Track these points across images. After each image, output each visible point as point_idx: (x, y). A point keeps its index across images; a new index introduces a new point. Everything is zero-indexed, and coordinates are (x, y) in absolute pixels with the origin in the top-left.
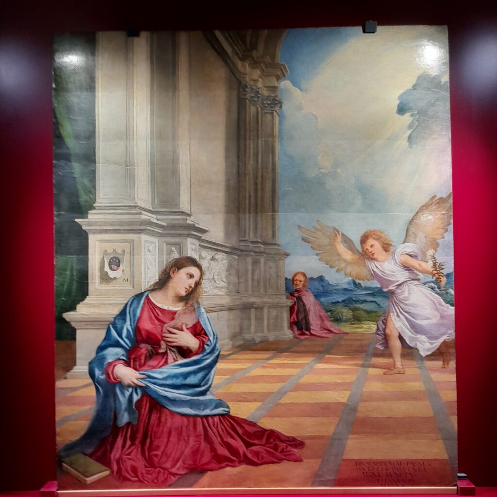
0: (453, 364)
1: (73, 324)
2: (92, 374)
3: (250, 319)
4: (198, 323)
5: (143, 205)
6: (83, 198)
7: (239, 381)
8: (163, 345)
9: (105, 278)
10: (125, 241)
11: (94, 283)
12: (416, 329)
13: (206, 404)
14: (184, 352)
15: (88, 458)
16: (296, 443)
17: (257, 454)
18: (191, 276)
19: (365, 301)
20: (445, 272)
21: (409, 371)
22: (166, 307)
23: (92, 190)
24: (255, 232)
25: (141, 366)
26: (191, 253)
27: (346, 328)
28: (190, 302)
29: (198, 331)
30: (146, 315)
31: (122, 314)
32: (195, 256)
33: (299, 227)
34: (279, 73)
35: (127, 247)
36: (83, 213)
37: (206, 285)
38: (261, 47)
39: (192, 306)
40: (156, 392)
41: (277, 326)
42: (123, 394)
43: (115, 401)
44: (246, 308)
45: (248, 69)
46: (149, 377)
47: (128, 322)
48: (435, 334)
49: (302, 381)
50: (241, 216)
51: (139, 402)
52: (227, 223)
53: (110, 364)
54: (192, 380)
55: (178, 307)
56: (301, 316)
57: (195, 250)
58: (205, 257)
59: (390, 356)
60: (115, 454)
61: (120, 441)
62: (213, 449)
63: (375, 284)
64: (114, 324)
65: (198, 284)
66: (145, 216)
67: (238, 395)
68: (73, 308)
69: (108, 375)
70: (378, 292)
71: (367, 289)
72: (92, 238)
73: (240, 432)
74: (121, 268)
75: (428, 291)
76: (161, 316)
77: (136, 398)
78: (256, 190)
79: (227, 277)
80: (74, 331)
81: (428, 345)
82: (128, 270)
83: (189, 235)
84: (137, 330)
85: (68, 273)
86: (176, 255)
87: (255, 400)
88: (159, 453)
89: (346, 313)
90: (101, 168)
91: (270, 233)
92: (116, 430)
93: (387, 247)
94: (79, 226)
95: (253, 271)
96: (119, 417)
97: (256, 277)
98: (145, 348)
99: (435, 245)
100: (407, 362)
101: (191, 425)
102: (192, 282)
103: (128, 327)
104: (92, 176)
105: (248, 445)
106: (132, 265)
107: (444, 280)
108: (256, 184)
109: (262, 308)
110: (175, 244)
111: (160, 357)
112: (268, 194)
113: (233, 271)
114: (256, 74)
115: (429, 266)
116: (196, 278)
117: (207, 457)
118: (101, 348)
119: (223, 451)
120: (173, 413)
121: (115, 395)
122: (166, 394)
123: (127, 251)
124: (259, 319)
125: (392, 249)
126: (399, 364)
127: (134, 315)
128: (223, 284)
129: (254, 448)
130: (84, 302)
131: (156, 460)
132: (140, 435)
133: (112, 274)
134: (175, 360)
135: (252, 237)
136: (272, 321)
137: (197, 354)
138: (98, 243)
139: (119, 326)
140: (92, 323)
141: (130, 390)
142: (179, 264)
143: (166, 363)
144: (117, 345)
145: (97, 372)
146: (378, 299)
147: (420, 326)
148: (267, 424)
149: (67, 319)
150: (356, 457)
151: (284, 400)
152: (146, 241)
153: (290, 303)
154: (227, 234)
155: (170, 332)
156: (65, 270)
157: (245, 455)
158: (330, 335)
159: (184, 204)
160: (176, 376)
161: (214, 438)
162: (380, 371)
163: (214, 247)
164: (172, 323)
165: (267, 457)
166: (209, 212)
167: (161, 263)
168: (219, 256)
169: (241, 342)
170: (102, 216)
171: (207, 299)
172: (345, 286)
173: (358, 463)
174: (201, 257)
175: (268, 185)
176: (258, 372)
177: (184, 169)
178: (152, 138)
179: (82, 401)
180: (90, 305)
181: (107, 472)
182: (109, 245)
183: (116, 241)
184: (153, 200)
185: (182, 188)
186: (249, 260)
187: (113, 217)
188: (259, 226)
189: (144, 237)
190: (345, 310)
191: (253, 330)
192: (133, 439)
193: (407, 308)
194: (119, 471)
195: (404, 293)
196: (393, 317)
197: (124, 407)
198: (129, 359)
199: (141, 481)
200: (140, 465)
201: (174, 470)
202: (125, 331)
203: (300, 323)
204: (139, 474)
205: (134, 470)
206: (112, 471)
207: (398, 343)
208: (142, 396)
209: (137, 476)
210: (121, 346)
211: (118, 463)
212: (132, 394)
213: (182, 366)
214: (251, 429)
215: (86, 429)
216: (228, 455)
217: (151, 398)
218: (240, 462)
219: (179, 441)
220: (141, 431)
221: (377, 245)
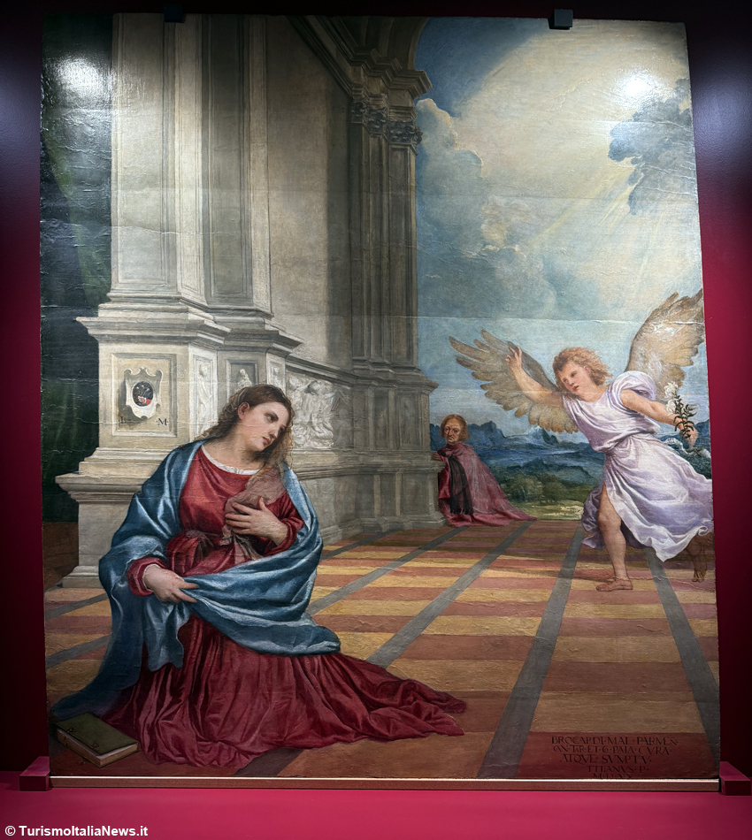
0: (710, 576)
1: (73, 495)
2: (105, 580)
3: (371, 492)
4: (286, 496)
5: (190, 296)
6: (90, 282)
7: (354, 596)
8: (227, 534)
9: (127, 418)
10: (161, 356)
11: (109, 427)
12: (649, 514)
13: (300, 635)
14: (262, 545)
15: (100, 722)
16: (452, 704)
17: (386, 721)
18: (274, 418)
19: (563, 467)
20: (696, 420)
21: (639, 586)
22: (231, 470)
23: (104, 269)
24: (379, 348)
25: (188, 568)
26: (272, 380)
27: (533, 511)
28: (272, 462)
29: (285, 510)
30: (196, 481)
31: (156, 480)
32: (280, 385)
33: (452, 340)
34: (415, 86)
35: (164, 366)
36: (91, 309)
38: (385, 42)
39: (275, 467)
40: (214, 612)
41: (417, 506)
42: (158, 615)
43: (144, 626)
44: (366, 473)
45: (363, 79)
46: (203, 586)
47: (167, 494)
48: (682, 523)
49: (461, 597)
50: (355, 319)
51: (187, 628)
52: (331, 332)
53: (136, 563)
54: (276, 593)
55: (251, 471)
56: (457, 490)
57: (279, 375)
58: (297, 387)
59: (607, 559)
60: (147, 717)
61: (153, 696)
62: (312, 713)
63: (580, 438)
64: (143, 496)
65: (284, 431)
66: (195, 316)
67: (354, 619)
68: (72, 467)
69: (132, 582)
70: (584, 452)
71: (566, 445)
72: (105, 351)
73: (358, 683)
74: (154, 401)
75: (669, 452)
76: (222, 484)
77: (179, 622)
78: (379, 277)
79: (333, 420)
80: (74, 506)
81: (669, 543)
82: (165, 406)
83: (268, 350)
84: (181, 505)
85: (64, 407)
86: (247, 382)
87: (382, 630)
88: (220, 716)
89: (532, 485)
90: (120, 234)
91: (404, 350)
92: (147, 676)
93: (598, 377)
94: (83, 329)
95: (376, 411)
96: (152, 654)
97: (381, 422)
98: (195, 537)
99: (678, 376)
100: (636, 571)
101: (275, 669)
102: (275, 428)
103: (166, 499)
104: (105, 246)
105: (371, 706)
106: (172, 397)
107: (694, 434)
108: (379, 267)
109: (392, 475)
110: (246, 364)
111: (220, 553)
112: (399, 284)
113: (342, 412)
114: (377, 86)
115: (669, 410)
116: (282, 421)
117: (302, 725)
118: (121, 536)
119: (328, 716)
120: (244, 650)
121: (145, 617)
122: (231, 615)
123: (165, 372)
124: (388, 493)
125: (607, 380)
126: (621, 573)
127: (178, 481)
128: (326, 433)
129: (381, 711)
130: (95, 456)
131: (215, 728)
132: (187, 686)
133: (138, 411)
134: (247, 559)
135: (373, 356)
136: (408, 497)
137: (283, 549)
138: (114, 358)
139: (151, 499)
140: (107, 493)
141: (170, 608)
142: (252, 398)
143: (231, 563)
144: (148, 531)
145: (114, 577)
146: (585, 464)
147: (657, 510)
148: (403, 670)
149: (63, 486)
150: (552, 730)
151: (430, 630)
152: (197, 358)
153: (437, 466)
154: (333, 349)
155: (239, 512)
156: (60, 403)
157: (366, 723)
158: (506, 522)
159: (261, 296)
160: (248, 586)
161: (314, 694)
162: (591, 585)
163: (312, 370)
164: (242, 496)
165: (404, 728)
166: (300, 311)
167: (221, 394)
168: (319, 386)
169: (357, 531)
170: (121, 314)
171: (300, 457)
172: (529, 440)
173: (557, 738)
174: (289, 387)
175: (400, 270)
176: (386, 581)
177: (259, 238)
178: (205, 186)
179: (89, 625)
180: (101, 464)
181: (134, 747)
182: (135, 361)
183: (145, 355)
184: (207, 289)
185: (256, 270)
186: (370, 393)
187: (141, 315)
188: (386, 337)
189: (193, 351)
190: (530, 481)
191: (377, 510)
192: (176, 693)
193: (633, 480)
194: (154, 745)
195: (628, 454)
196: (611, 493)
197: (159, 637)
198: (169, 555)
199: (190, 763)
200: (189, 735)
201: (246, 746)
202: (161, 507)
203: (455, 501)
204: (187, 751)
205: (179, 744)
206: (142, 746)
207: (619, 538)
208: (191, 620)
209: (183, 755)
210: (151, 532)
211: (151, 732)
212: (172, 615)
213: (258, 568)
214: (375, 679)
215: (97, 672)
216: (338, 721)
217: (206, 623)
218: (359, 735)
219: (254, 696)
220: (190, 678)
221: (582, 373)
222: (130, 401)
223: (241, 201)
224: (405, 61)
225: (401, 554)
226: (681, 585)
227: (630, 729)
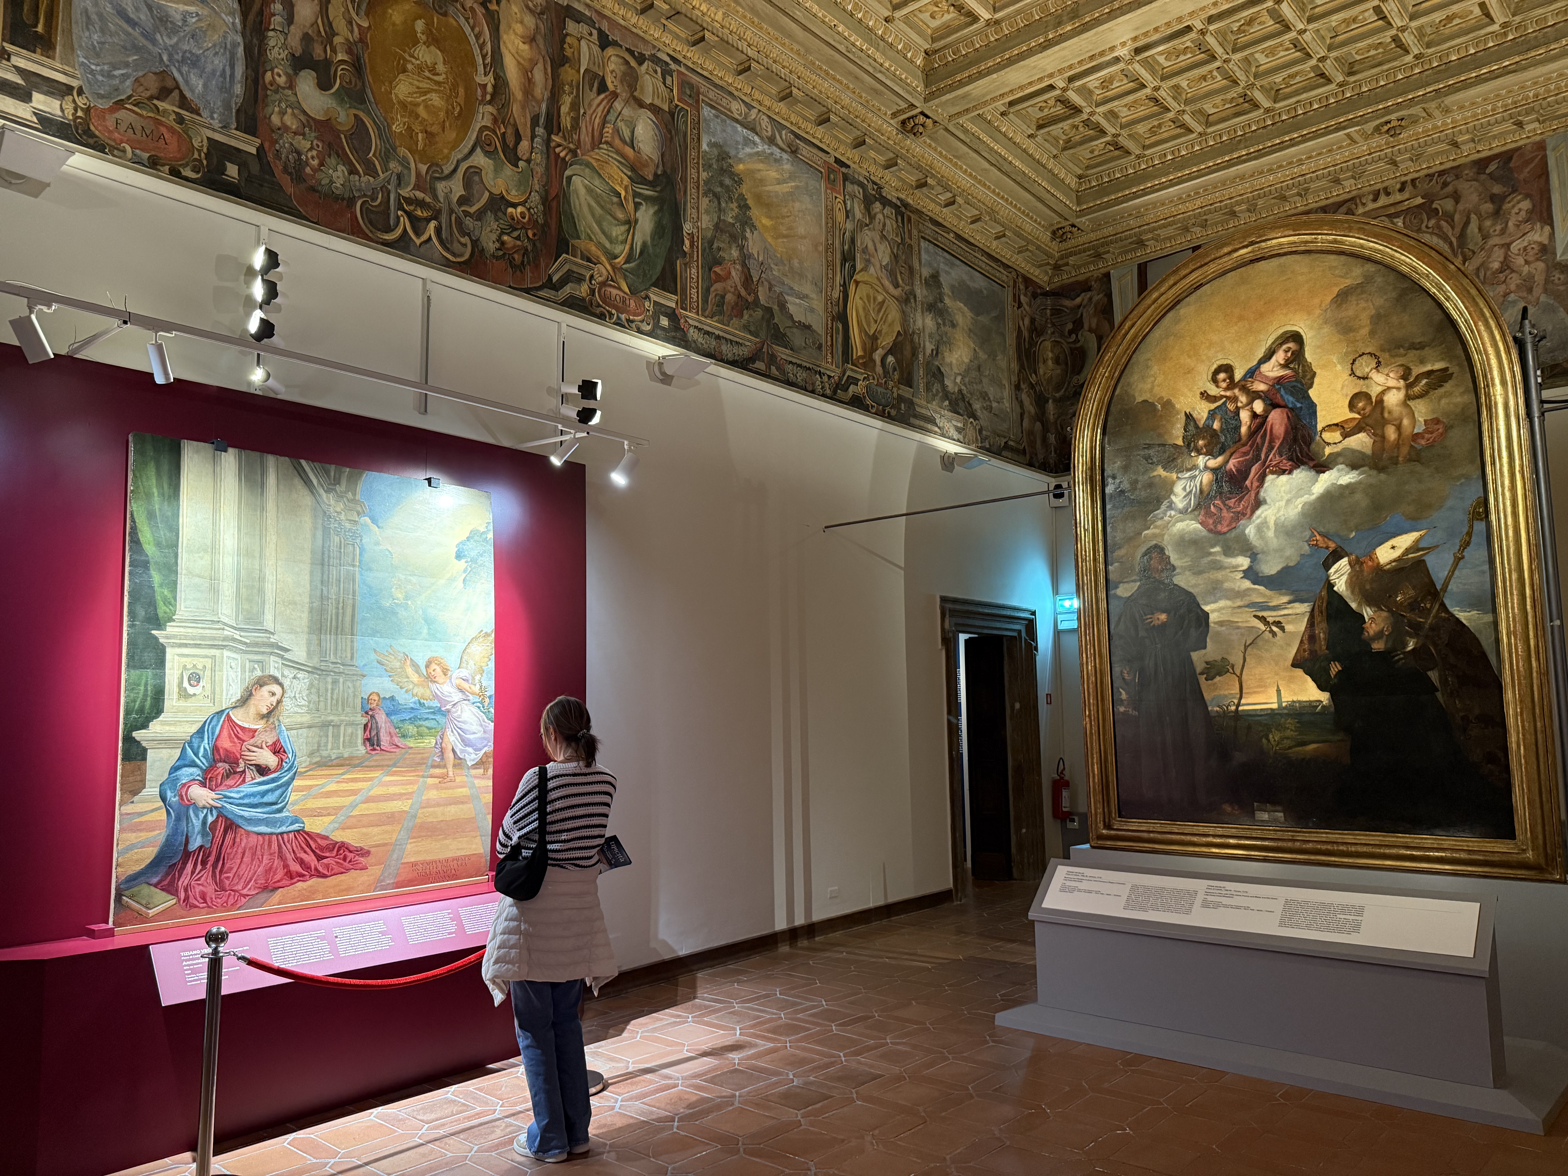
0: (490, 772)
1: (144, 744)
2: (163, 798)
3: (327, 736)
4: (278, 740)
5: (226, 620)
6: (162, 609)
7: (315, 797)
8: (242, 764)
9: (184, 694)
10: (206, 657)
11: (171, 701)
12: (466, 743)
13: (282, 822)
14: (262, 770)
15: (152, 888)
16: (364, 853)
17: (327, 866)
18: (273, 694)
19: (427, 719)
20: (488, 694)
21: (458, 779)
22: (246, 725)
23: (172, 602)
24: (335, 654)
25: (217, 786)
26: (273, 672)
27: (411, 743)
28: (271, 720)
29: (277, 749)
30: (225, 733)
31: (200, 732)
32: (278, 674)
33: (375, 651)
34: (359, 509)
35: (208, 663)
36: (160, 626)
37: (286, 702)
38: (344, 482)
39: (273, 723)
40: (232, 812)
41: (352, 743)
42: (197, 816)
43: (187, 824)
44: (325, 725)
45: (332, 502)
46: (225, 797)
47: (206, 741)
48: (479, 746)
49: (372, 793)
50: (323, 637)
51: (215, 822)
52: (309, 643)
53: (184, 785)
54: (269, 798)
55: (259, 725)
56: (373, 733)
57: (278, 669)
58: (288, 676)
59: (445, 766)
60: (184, 881)
61: (189, 867)
62: (286, 866)
63: (436, 704)
64: (190, 743)
65: (279, 702)
66: (228, 632)
67: (314, 810)
68: (145, 726)
69: (181, 797)
70: (438, 711)
71: (429, 708)
72: (170, 653)
73: (313, 846)
74: (201, 684)
75: (475, 710)
76: (240, 734)
77: (210, 819)
78: (337, 614)
79: (307, 696)
80: (144, 751)
81: (473, 756)
82: (208, 687)
83: (271, 653)
84: (215, 749)
85: (142, 688)
86: (259, 673)
87: (329, 814)
88: (231, 875)
89: (412, 729)
90: (183, 581)
91: (349, 655)
92: (187, 855)
93: (445, 672)
94: (156, 639)
95: (333, 689)
96: (191, 840)
97: (335, 697)
98: (223, 767)
99: (482, 671)
100: (458, 771)
101: (266, 843)
102: (274, 700)
103: (206, 745)
104: (173, 586)
105: (319, 858)
106: (213, 682)
107: (487, 700)
108: (337, 608)
109: (339, 726)
110: (258, 662)
111: (237, 776)
112: (348, 619)
113: (313, 690)
114: (340, 507)
115: (476, 689)
116: (278, 696)
117: (280, 873)
118: (175, 769)
119: (295, 867)
120: (248, 833)
121: (188, 818)
122: (242, 813)
123: (209, 666)
124: (336, 737)
125: (450, 673)
126: (451, 774)
127: (213, 733)
128: (303, 702)
129: (325, 861)
130: (161, 718)
131: (227, 882)
132: (212, 859)
133: (191, 690)
134: (253, 779)
135: (333, 659)
136: (347, 738)
137: (274, 772)
138: (176, 657)
139: (196, 745)
140: (166, 742)
141: (205, 811)
142: (261, 683)
143: (244, 781)
144: (193, 764)
145: (169, 794)
146: (438, 717)
147: (469, 740)
148: (338, 837)
149: (138, 739)
150: (413, 860)
151: (355, 813)
152: (228, 658)
153: (364, 720)
154: (309, 654)
155: (249, 750)
156: (139, 685)
157: (316, 869)
158: (398, 750)
159: (268, 622)
160: (253, 795)
161: (288, 855)
162: (437, 780)
163: (297, 666)
164: (252, 741)
165: (337, 869)
166: (292, 631)
167: (243, 680)
168: (301, 675)
169: (318, 759)
170: (182, 630)
171: (288, 717)
172: (412, 705)
173: (414, 864)
174: (283, 675)
175: (349, 611)
176: (333, 787)
177: (269, 588)
178: (239, 555)
179: (150, 827)
180: (164, 723)
181: (174, 901)
182: (189, 659)
183: (194, 656)
184: (237, 616)
185: (267, 606)
186: (329, 679)
187: (194, 631)
188: (339, 648)
189: (226, 653)
190: (411, 727)
191: (329, 747)
192: (204, 863)
193: (459, 725)
194: (187, 898)
195: (456, 712)
196: (449, 732)
197: (196, 830)
198: (205, 779)
199: (209, 907)
200: (210, 889)
201: (245, 892)
202: (202, 750)
203: (372, 741)
204: (208, 899)
205: (203, 896)
206: (179, 900)
207: (451, 755)
208: (218, 817)
209: (205, 902)
210: (196, 766)
211: (186, 890)
212: (206, 815)
213: (260, 784)
214: (323, 843)
215: (153, 856)
216: (300, 870)
217: (227, 818)
218: (311, 876)
219: (252, 860)
220: (214, 853)
221: (438, 669)
222: (186, 684)
223: (260, 565)
224: (354, 494)
225: (341, 772)
226: (476, 777)
227: (450, 855)
